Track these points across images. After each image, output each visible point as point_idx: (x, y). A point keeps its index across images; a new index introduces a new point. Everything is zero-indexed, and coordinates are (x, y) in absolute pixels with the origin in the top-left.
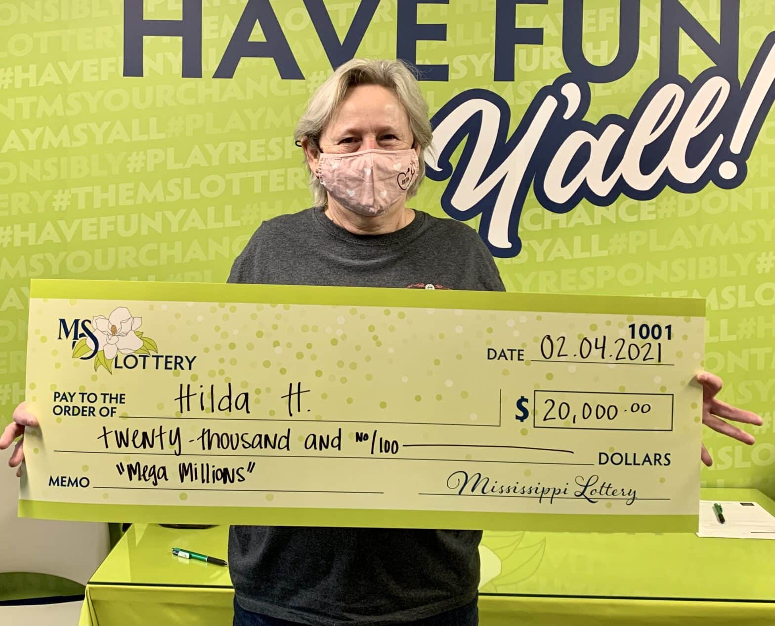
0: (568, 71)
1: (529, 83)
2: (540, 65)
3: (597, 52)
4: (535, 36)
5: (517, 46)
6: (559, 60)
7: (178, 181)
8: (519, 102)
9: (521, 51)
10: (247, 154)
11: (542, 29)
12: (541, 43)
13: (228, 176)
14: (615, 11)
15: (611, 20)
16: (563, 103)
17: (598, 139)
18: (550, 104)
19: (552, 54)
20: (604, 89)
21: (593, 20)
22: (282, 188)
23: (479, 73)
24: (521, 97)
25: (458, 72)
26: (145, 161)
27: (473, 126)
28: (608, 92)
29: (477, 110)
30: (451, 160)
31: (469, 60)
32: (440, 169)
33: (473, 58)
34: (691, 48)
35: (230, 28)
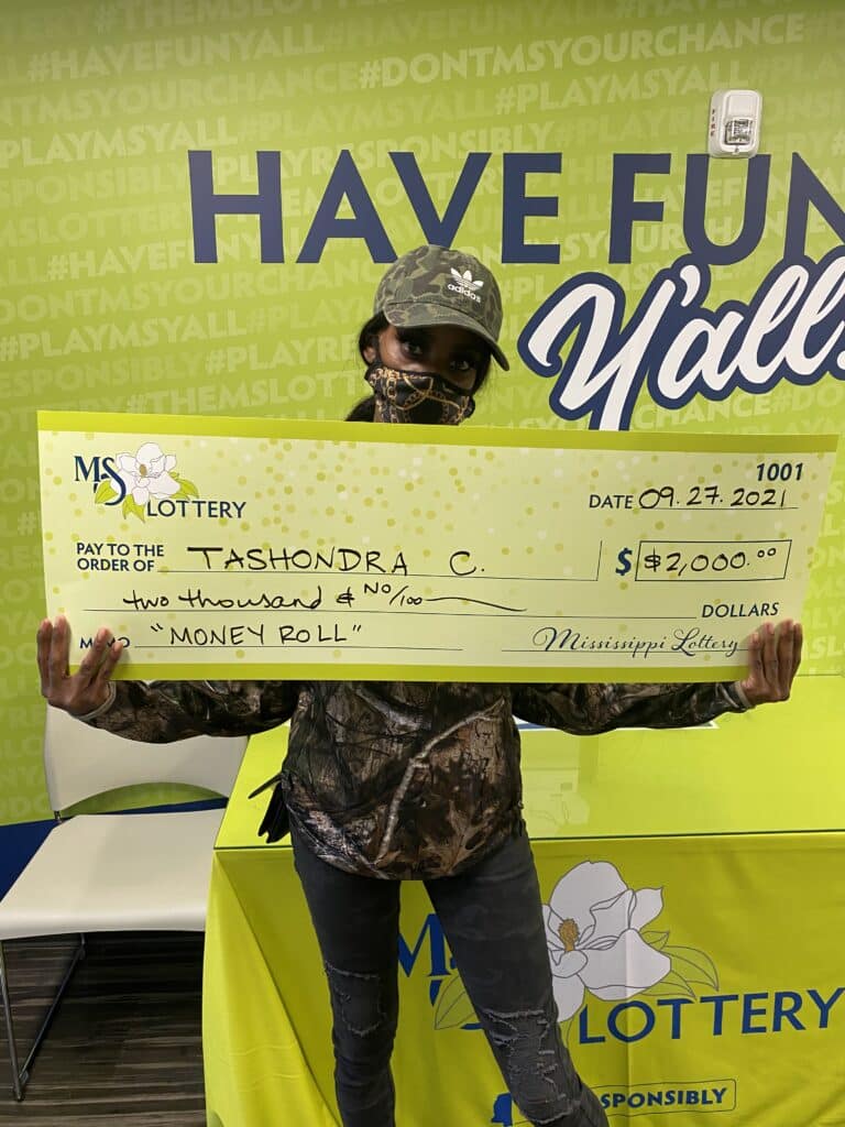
0: (689, 252)
1: (646, 266)
2: (659, 245)
3: (719, 230)
4: (654, 212)
5: (634, 223)
6: (680, 239)
7: (264, 382)
8: (636, 287)
9: (639, 229)
10: (339, 351)
11: (662, 203)
12: (661, 220)
13: (319, 376)
14: (742, 181)
15: (737, 192)
16: (681, 288)
17: (716, 327)
18: (668, 288)
19: (672, 232)
20: (725, 271)
21: (717, 193)
23: (593, 253)
24: (638, 282)
25: (569, 253)
26: (225, 361)
27: (586, 314)
28: (729, 276)
29: (590, 296)
30: (560, 354)
31: (582, 238)
32: (549, 365)
33: (586, 235)
34: (820, 224)
35: (313, 203)
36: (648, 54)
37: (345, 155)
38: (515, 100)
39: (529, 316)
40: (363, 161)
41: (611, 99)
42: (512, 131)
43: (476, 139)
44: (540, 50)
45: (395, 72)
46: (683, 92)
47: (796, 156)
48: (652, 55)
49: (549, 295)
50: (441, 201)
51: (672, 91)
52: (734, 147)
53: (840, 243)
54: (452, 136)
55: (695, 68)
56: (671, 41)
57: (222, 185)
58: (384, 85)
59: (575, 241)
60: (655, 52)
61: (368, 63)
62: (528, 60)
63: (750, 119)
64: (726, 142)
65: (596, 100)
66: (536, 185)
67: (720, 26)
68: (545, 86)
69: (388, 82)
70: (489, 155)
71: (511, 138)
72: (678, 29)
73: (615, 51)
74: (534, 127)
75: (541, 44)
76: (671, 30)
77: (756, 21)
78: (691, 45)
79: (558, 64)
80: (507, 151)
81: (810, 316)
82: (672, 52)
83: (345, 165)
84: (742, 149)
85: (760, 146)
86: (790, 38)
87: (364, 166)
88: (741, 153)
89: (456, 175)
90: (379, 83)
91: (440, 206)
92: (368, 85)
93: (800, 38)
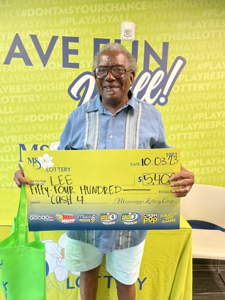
10: (16, 90)
13: (10, 97)
14: (130, 47)
22: (27, 101)
23: (88, 66)
25: (82, 66)
27: (87, 83)
29: (88, 78)
30: (80, 94)
31: (85, 62)
32: (77, 97)
33: (87, 61)
34: (153, 61)
35: (8, 48)
36: (103, 11)
37: (17, 35)
38: (65, 22)
39: (71, 83)
41: (92, 23)
42: (65, 30)
43: (54, 32)
44: (72, 8)
45: (31, 12)
46: (113, 22)
47: (146, 41)
48: (104, 11)
49: (76, 77)
50: (45, 49)
51: (110, 21)
52: (127, 37)
53: (159, 66)
54: (48, 31)
55: (116, 15)
56: (109, 7)
58: (28, 16)
59: (83, 62)
60: (104, 10)
61: (23, 10)
62: (69, 11)
63: (130, 29)
64: (124, 36)
65: (88, 23)
66: (72, 46)
67: (123, 5)
68: (74, 18)
69: (29, 15)
70: (58, 37)
71: (64, 32)
72: (111, 4)
73: (93, 9)
74: (71, 29)
75: (72, 7)
76: (109, 4)
77: (133, 3)
78: (115, 9)
79: (77, 12)
80: (63, 36)
81: (151, 87)
82: (109, 10)
83: (17, 37)
84: (129, 38)
85: (135, 38)
86: (143, 8)
87: (22, 38)
88: (129, 40)
89: (49, 42)
90: (27, 16)
91: (45, 50)
92: (24, 16)
93: (145, 8)
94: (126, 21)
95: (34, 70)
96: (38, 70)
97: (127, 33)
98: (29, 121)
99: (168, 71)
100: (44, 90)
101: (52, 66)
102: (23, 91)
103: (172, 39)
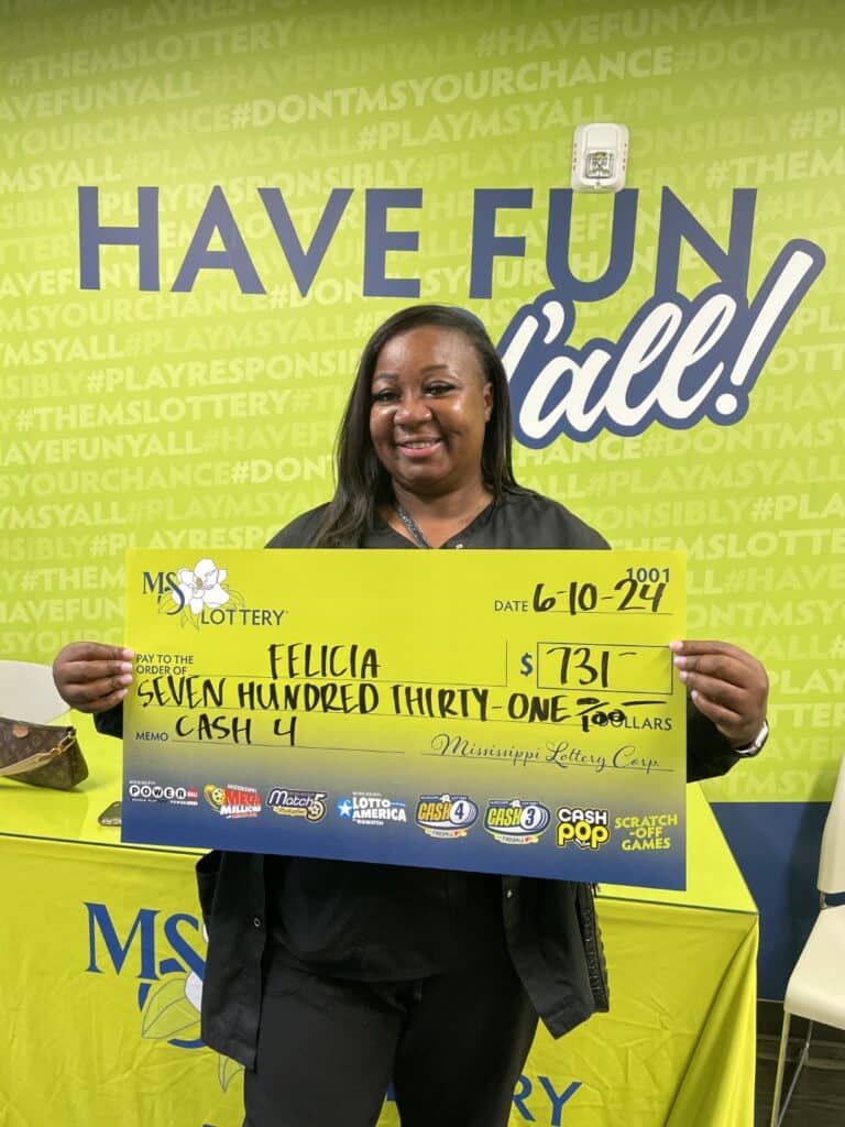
0: (551, 287)
1: (507, 302)
2: (521, 281)
3: (584, 265)
4: (515, 247)
5: (496, 258)
6: (542, 275)
7: (137, 403)
8: (497, 323)
9: (500, 263)
10: (207, 377)
11: (523, 239)
12: (522, 253)
14: (607, 215)
15: (602, 227)
16: (544, 324)
17: (581, 367)
18: (530, 326)
19: (534, 266)
20: (591, 308)
21: (581, 228)
22: (243, 414)
23: (453, 289)
24: (499, 317)
26: (104, 381)
28: (595, 313)
31: (442, 273)
33: (447, 271)
34: (693, 260)
35: (187, 235)
36: (509, 91)
37: (217, 190)
38: (378, 137)
40: (233, 197)
41: (472, 135)
42: (374, 168)
43: (339, 176)
44: (402, 89)
45: (264, 111)
46: (546, 126)
47: (665, 190)
48: (513, 92)
50: (305, 235)
51: (534, 127)
52: (595, 180)
53: (716, 280)
54: (317, 173)
55: (558, 102)
56: (532, 77)
57: (107, 218)
58: (255, 124)
59: (435, 276)
60: (516, 88)
61: (239, 106)
62: (390, 99)
63: (608, 151)
64: (588, 177)
65: (457, 136)
66: (397, 220)
68: (407, 124)
69: (257, 122)
70: (351, 190)
72: (540, 66)
73: (477, 87)
74: (395, 163)
75: (403, 83)
76: (533, 66)
78: (553, 80)
79: (420, 102)
80: (370, 187)
81: (684, 357)
82: (533, 87)
83: (217, 196)
84: (604, 182)
85: (627, 180)
86: (658, 71)
87: (233, 202)
88: (604, 187)
89: (320, 210)
90: (249, 124)
91: (305, 240)
92: (240, 124)
93: (668, 71)
94: (593, 122)
95: (270, 306)
96: (281, 306)
97: (595, 164)
98: (248, 481)
99: (751, 295)
100: (299, 374)
101: (329, 292)
102: (231, 381)
103: (770, 175)
